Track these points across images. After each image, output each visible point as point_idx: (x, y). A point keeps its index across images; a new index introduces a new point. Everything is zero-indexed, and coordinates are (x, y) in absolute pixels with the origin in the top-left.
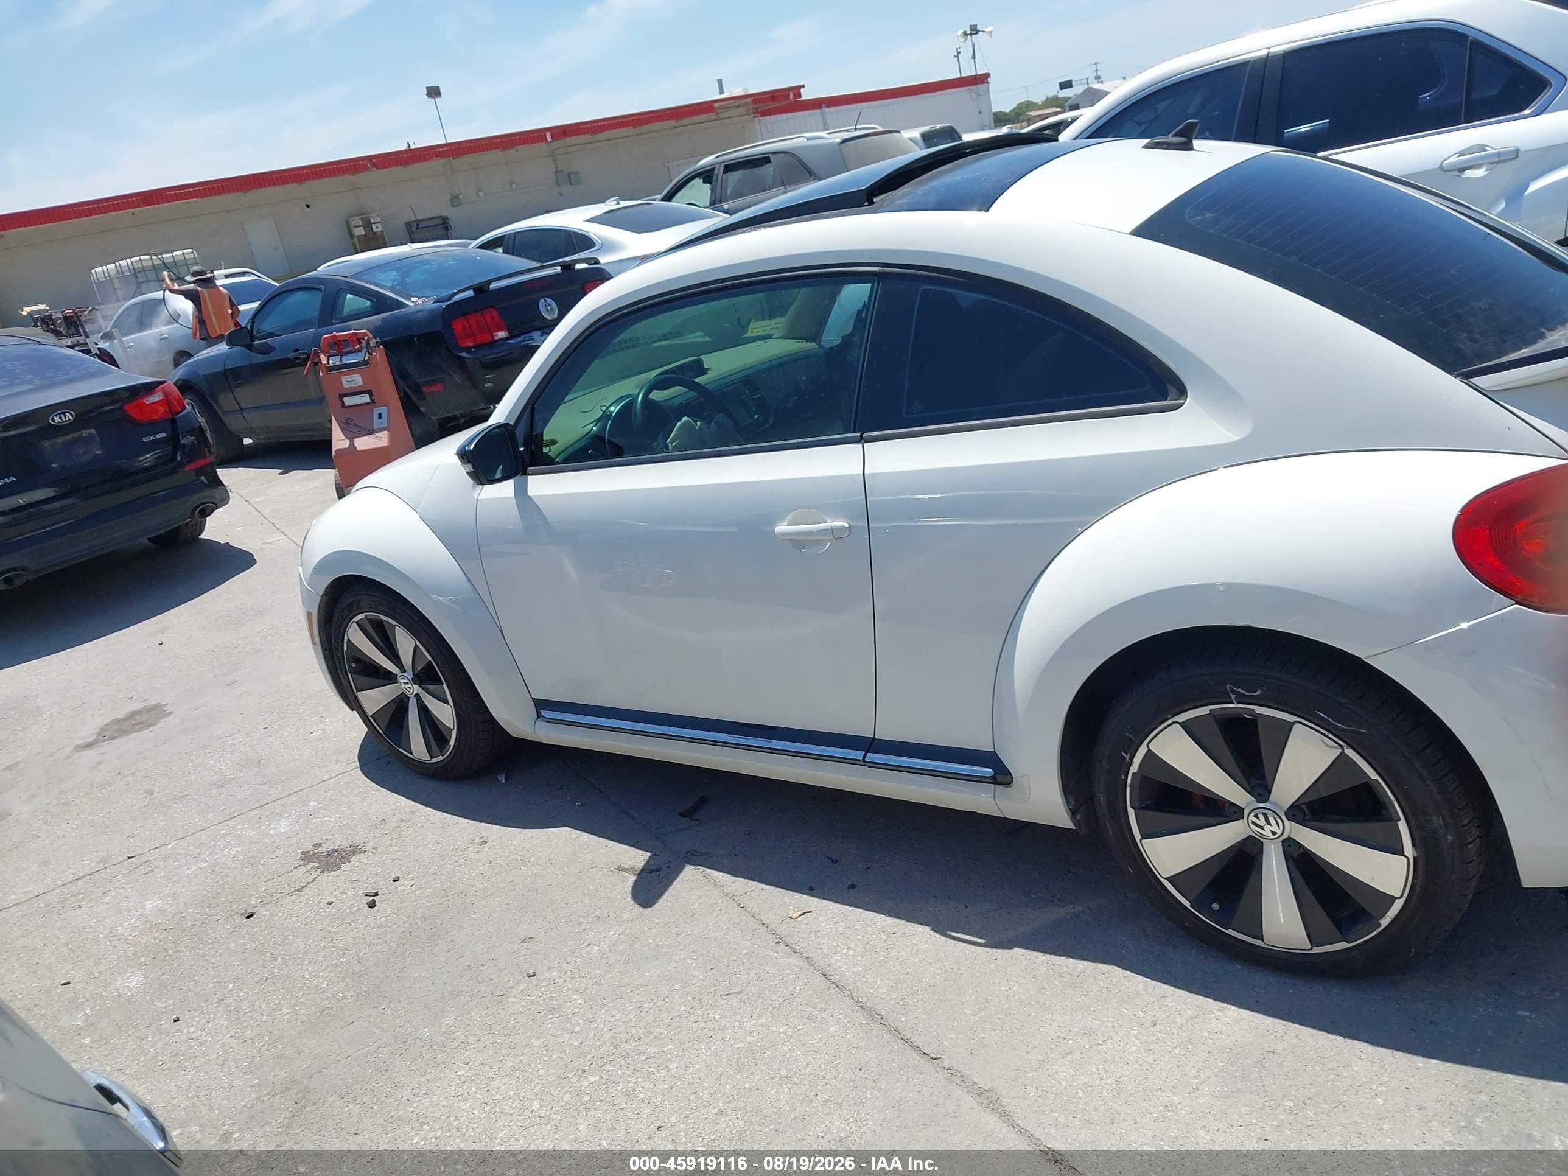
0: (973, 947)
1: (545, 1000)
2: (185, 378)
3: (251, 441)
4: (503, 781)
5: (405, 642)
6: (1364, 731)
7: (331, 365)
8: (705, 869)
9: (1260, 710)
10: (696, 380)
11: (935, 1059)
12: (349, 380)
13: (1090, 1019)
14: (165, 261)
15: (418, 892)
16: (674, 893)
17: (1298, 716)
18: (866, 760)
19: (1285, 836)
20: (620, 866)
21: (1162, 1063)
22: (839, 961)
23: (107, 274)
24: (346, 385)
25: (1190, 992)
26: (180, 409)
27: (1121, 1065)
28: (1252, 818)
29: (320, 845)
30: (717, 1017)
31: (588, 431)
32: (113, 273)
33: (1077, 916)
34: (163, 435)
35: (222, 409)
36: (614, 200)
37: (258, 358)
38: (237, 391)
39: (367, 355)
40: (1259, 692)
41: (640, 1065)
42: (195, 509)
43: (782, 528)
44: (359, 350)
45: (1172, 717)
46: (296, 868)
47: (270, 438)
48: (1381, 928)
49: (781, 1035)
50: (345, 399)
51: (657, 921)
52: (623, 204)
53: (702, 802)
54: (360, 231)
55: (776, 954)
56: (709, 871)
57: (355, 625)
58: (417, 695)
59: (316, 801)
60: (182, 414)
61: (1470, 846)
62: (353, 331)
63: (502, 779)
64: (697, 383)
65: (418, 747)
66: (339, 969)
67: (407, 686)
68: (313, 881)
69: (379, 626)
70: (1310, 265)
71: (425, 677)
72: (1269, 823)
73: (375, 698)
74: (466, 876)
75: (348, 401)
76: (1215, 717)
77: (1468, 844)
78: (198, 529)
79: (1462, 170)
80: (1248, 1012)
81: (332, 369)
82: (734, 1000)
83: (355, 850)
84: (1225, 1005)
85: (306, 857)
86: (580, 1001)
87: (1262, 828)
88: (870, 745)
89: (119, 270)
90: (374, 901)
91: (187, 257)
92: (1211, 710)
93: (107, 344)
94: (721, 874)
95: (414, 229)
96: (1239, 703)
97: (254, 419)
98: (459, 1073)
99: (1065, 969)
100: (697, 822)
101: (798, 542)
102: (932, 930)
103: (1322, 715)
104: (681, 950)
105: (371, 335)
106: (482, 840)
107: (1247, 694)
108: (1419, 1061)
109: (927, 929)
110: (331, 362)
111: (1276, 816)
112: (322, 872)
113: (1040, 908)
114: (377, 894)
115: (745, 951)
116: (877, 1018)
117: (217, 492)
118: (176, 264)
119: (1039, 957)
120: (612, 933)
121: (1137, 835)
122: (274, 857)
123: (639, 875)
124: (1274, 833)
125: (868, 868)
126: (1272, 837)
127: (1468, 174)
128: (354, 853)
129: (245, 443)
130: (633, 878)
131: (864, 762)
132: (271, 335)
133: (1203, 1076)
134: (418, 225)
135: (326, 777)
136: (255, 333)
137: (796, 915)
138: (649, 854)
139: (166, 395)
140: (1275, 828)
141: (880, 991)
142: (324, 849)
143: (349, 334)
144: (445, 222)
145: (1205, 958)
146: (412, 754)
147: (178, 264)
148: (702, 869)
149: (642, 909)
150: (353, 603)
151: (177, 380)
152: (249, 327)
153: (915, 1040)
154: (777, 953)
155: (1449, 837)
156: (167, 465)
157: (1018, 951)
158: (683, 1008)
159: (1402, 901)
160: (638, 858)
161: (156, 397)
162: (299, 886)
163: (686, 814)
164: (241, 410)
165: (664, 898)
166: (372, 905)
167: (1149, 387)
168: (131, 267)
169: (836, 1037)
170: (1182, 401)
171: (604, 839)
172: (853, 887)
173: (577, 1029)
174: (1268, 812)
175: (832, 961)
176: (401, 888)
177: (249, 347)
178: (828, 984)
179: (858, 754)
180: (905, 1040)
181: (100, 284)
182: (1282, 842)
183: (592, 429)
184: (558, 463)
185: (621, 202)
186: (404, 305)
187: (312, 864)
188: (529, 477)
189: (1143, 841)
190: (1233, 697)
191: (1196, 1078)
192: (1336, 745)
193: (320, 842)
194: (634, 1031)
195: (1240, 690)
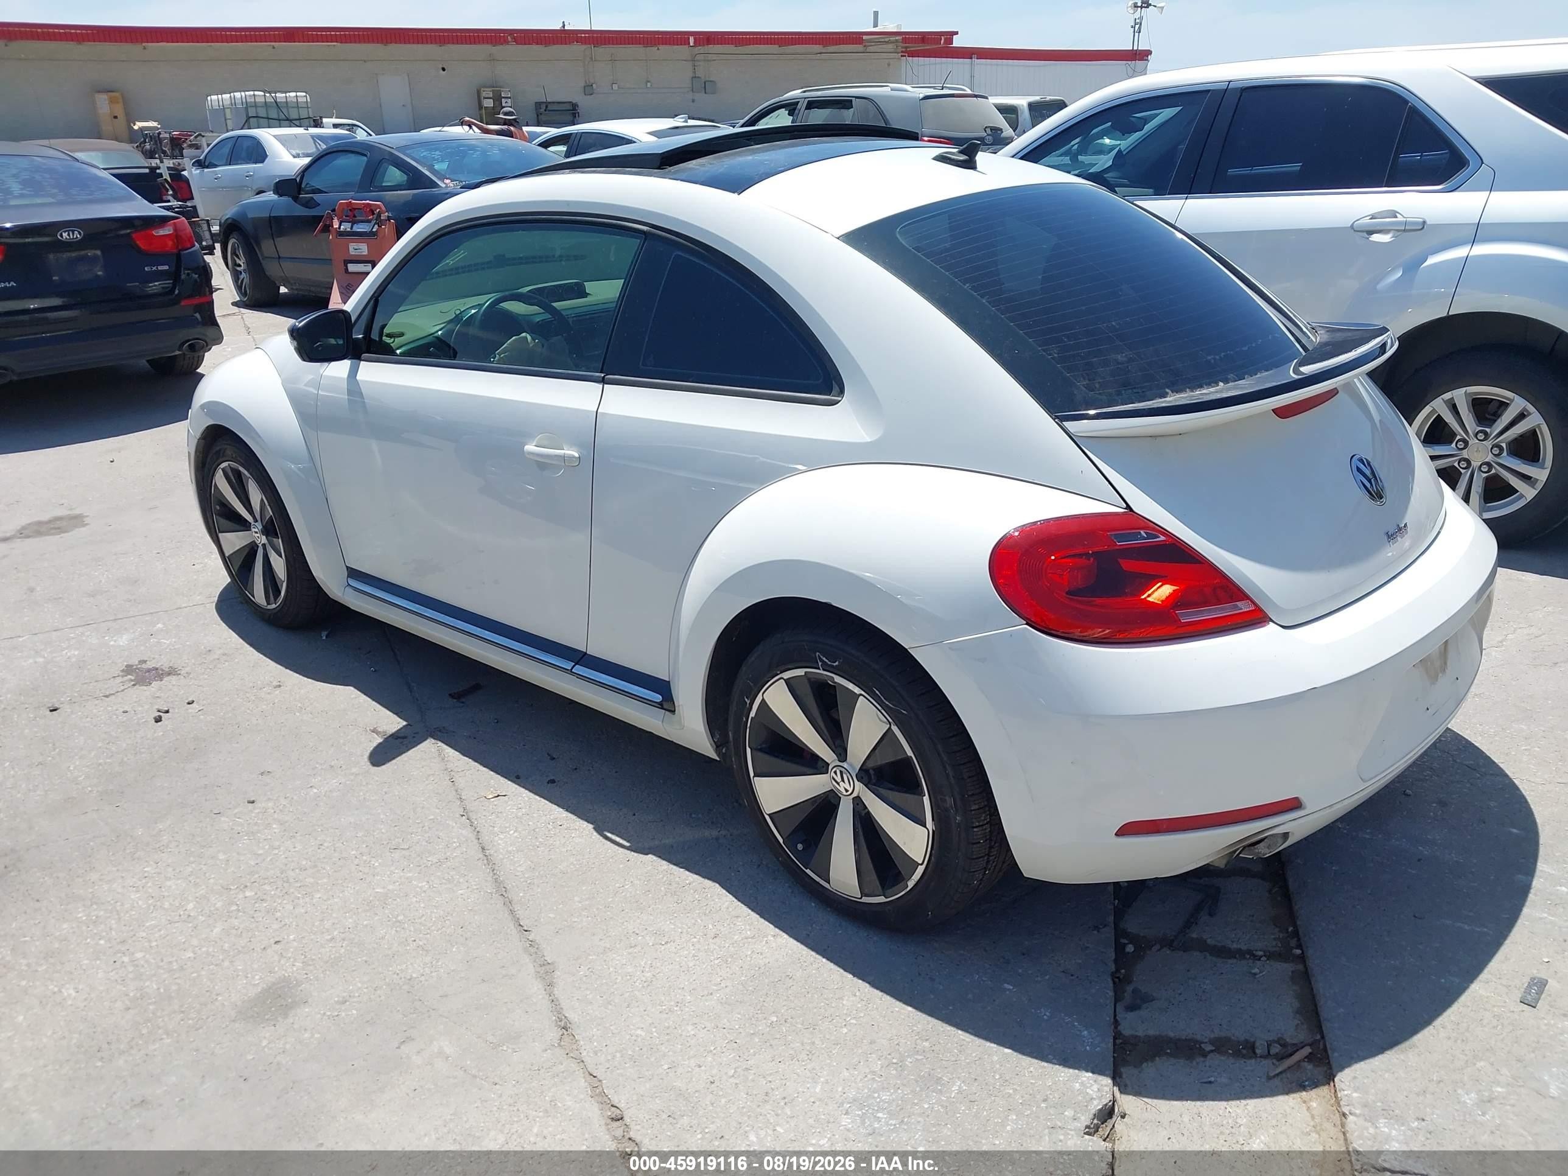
0: (617, 847)
1: (249, 824)
2: (235, 218)
3: (286, 290)
4: (324, 638)
5: (256, 496)
6: (904, 712)
7: (342, 230)
8: (443, 744)
9: (838, 680)
10: (555, 304)
11: (526, 931)
12: (356, 247)
13: (668, 923)
14: (278, 100)
15: (202, 717)
16: (406, 759)
17: (864, 691)
18: (573, 670)
19: (855, 795)
20: (375, 728)
21: (699, 968)
22: (502, 839)
23: (221, 103)
24: (352, 252)
25: (762, 917)
26: (189, 246)
27: (666, 963)
28: (833, 774)
29: (145, 662)
30: (377, 864)
31: (433, 331)
32: (227, 103)
33: (717, 839)
34: (166, 267)
35: (262, 255)
36: (682, 118)
37: (300, 211)
38: (278, 240)
39: (376, 226)
40: (837, 663)
41: (292, 890)
42: (183, 344)
43: (530, 448)
44: (369, 221)
45: (781, 673)
46: (114, 677)
47: (301, 290)
48: (908, 889)
49: (418, 889)
50: (349, 265)
51: (377, 779)
52: (691, 122)
53: (476, 688)
54: (489, 103)
55: (454, 824)
56: (445, 747)
57: (220, 471)
58: (264, 545)
59: (164, 624)
60: (190, 250)
61: (975, 830)
62: (368, 201)
63: (324, 634)
64: (555, 308)
65: (259, 594)
66: (101, 767)
67: (256, 535)
68: (123, 691)
69: (238, 474)
70: (978, 295)
71: (269, 530)
72: (843, 780)
73: (234, 541)
74: (248, 711)
75: (352, 268)
76: (809, 680)
77: (974, 827)
78: (195, 363)
79: (1371, 233)
80: (795, 942)
81: (341, 234)
82: (397, 855)
83: (172, 672)
84: (781, 932)
85: (129, 670)
86: (276, 831)
87: (838, 784)
88: (581, 658)
89: (233, 101)
90: (160, 717)
91: (299, 100)
92: (806, 672)
93: (198, 171)
94: (453, 751)
95: (542, 110)
96: (824, 670)
97: (289, 269)
98: (146, 869)
99: (677, 879)
100: (462, 705)
101: (542, 464)
102: (594, 828)
103: (877, 692)
104: (382, 806)
105: (383, 208)
106: (279, 684)
107: (829, 663)
108: (898, 1006)
109: (591, 826)
110: (342, 227)
111: (848, 775)
112: (134, 685)
113: (692, 827)
114: (167, 712)
115: (432, 817)
116: (502, 890)
117: (210, 331)
118: (287, 106)
119: (664, 865)
120: (335, 781)
121: (752, 774)
122: (101, 664)
123: (386, 739)
124: (847, 791)
125: (576, 769)
126: (845, 793)
127: (1376, 238)
128: (169, 674)
129: (281, 292)
130: (380, 740)
131: (571, 672)
132: (320, 191)
133: (723, 985)
134: (547, 107)
135: (184, 605)
136: (303, 186)
137: (491, 796)
138: (405, 723)
139: (175, 230)
140: (848, 787)
141: (518, 869)
142: (150, 665)
143: (363, 204)
144: (574, 109)
145: (792, 892)
146: (254, 597)
147: (289, 105)
148: (440, 744)
149: (371, 767)
150: (220, 450)
151: (227, 219)
152: (298, 180)
153: (520, 913)
154: (456, 823)
155: (958, 818)
156: (168, 298)
157: (651, 857)
158: (353, 852)
159: (924, 866)
160: (393, 723)
161: (167, 231)
162: (108, 693)
163: (458, 696)
164: (279, 257)
165: (394, 761)
166: (158, 720)
167: (821, 381)
168: (244, 100)
169: (459, 899)
170: (840, 399)
171: (376, 704)
172: (552, 781)
173: (261, 852)
174: (843, 770)
175: (497, 838)
176: (190, 711)
177: (296, 199)
178: (481, 856)
179: (568, 665)
180: (512, 912)
181: (214, 112)
182: (853, 799)
183: (437, 332)
184: (397, 355)
185: (689, 121)
186: (436, 185)
187: (130, 677)
188: (362, 362)
189: (755, 778)
190: (820, 664)
191: (716, 985)
192: (885, 720)
193: (145, 659)
194: (304, 863)
195: (824, 659)
